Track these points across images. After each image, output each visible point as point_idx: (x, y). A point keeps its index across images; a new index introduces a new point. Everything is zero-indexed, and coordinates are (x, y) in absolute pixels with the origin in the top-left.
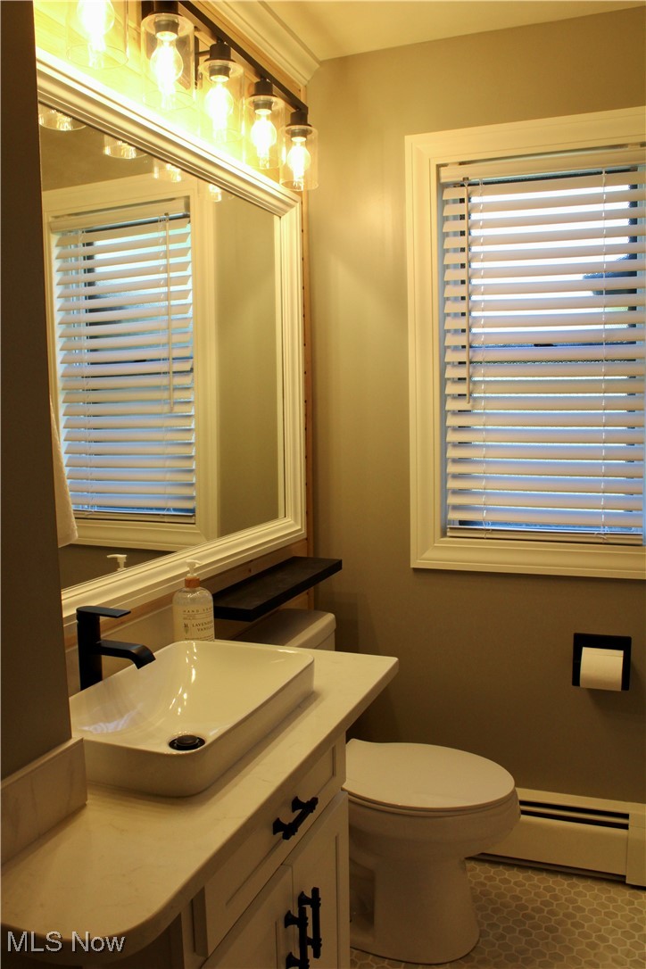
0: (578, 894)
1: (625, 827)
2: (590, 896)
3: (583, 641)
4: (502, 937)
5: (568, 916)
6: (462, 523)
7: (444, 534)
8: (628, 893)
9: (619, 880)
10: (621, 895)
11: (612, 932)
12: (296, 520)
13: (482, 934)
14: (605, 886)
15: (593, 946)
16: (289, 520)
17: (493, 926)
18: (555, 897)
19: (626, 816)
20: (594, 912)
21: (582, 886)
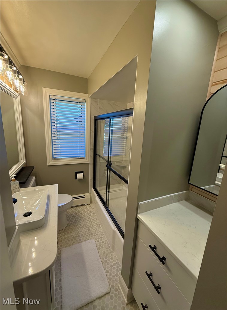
0: (79, 209)
1: (84, 197)
2: (81, 208)
3: (77, 173)
4: (71, 220)
5: (79, 213)
6: (55, 157)
7: (53, 159)
8: (85, 206)
9: (84, 205)
10: (85, 207)
11: (85, 212)
12: (24, 160)
13: (68, 221)
14: (82, 206)
15: (84, 216)
16: (22, 161)
17: (69, 219)
18: (76, 211)
19: (84, 196)
20: (82, 211)
21: (79, 207)
